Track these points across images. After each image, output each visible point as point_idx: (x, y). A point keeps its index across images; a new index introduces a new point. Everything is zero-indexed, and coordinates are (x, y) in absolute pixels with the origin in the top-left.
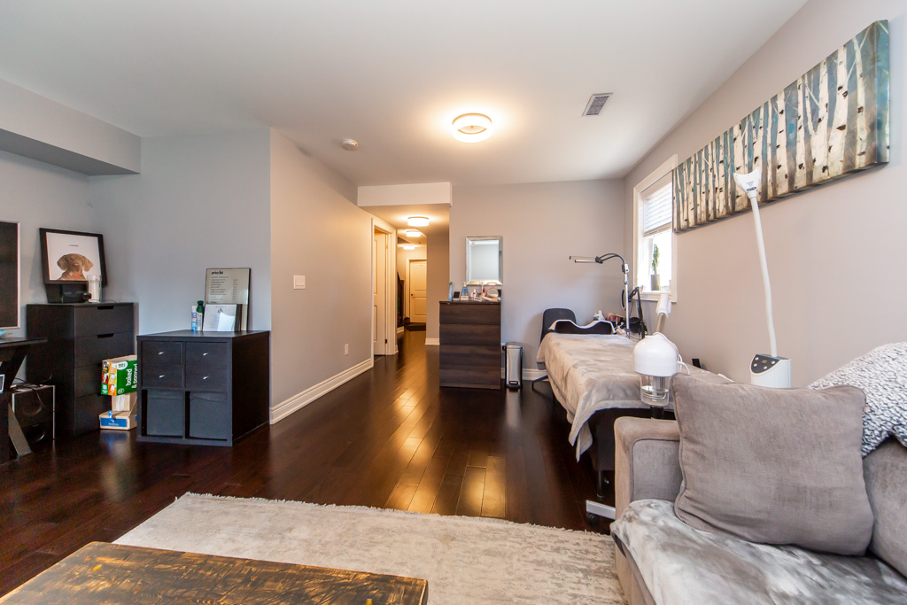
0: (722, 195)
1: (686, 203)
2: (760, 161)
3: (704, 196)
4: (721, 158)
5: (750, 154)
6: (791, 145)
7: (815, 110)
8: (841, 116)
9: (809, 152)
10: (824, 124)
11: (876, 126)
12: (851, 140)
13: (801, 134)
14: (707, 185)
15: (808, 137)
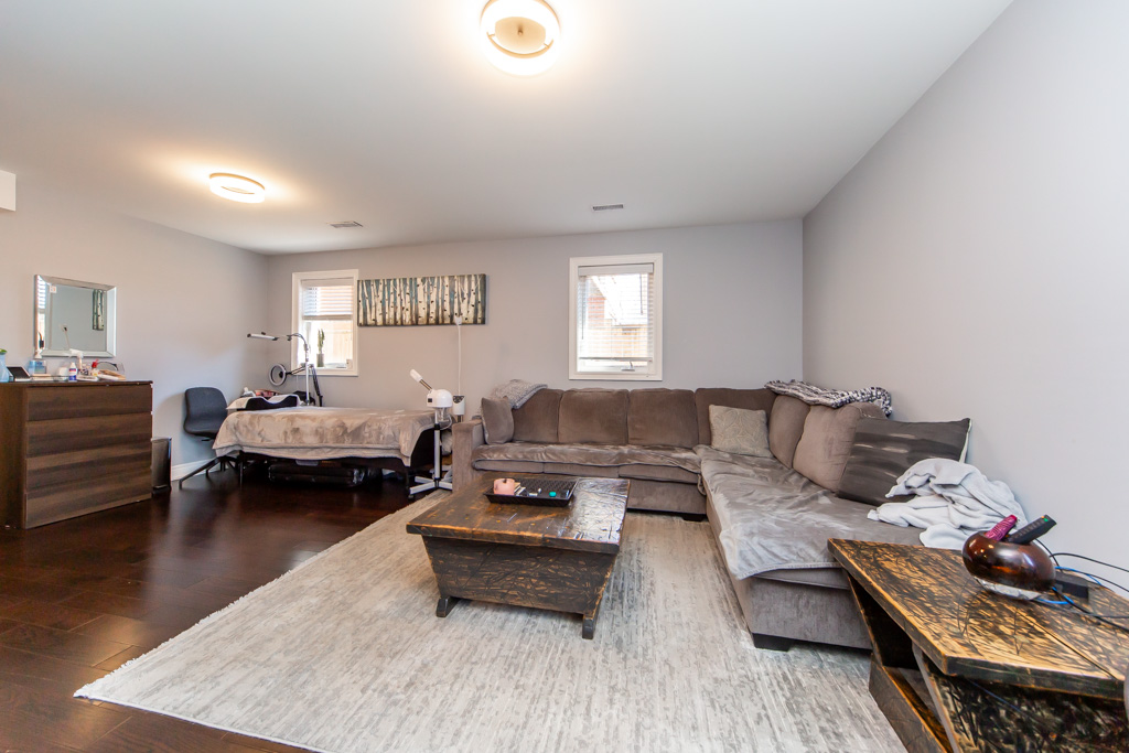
0: (408, 313)
1: (373, 309)
2: (435, 303)
3: (392, 309)
4: (408, 291)
5: (429, 297)
6: (452, 303)
7: (463, 294)
8: (473, 301)
9: (460, 310)
10: (466, 301)
11: (484, 310)
12: (476, 312)
13: (456, 300)
14: (395, 303)
15: (459, 304)
